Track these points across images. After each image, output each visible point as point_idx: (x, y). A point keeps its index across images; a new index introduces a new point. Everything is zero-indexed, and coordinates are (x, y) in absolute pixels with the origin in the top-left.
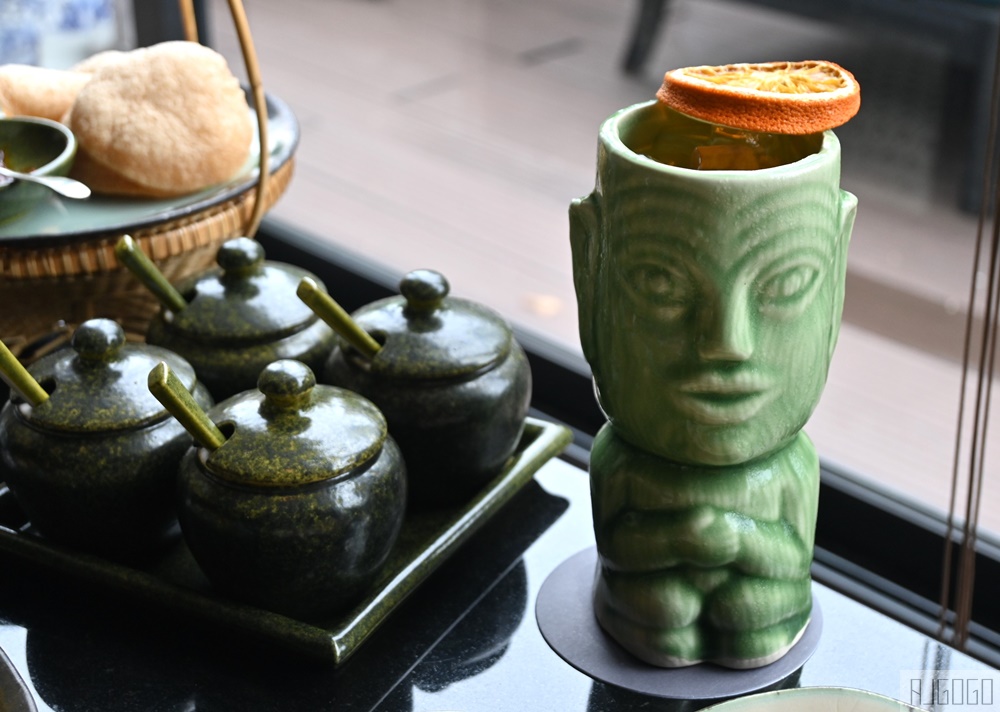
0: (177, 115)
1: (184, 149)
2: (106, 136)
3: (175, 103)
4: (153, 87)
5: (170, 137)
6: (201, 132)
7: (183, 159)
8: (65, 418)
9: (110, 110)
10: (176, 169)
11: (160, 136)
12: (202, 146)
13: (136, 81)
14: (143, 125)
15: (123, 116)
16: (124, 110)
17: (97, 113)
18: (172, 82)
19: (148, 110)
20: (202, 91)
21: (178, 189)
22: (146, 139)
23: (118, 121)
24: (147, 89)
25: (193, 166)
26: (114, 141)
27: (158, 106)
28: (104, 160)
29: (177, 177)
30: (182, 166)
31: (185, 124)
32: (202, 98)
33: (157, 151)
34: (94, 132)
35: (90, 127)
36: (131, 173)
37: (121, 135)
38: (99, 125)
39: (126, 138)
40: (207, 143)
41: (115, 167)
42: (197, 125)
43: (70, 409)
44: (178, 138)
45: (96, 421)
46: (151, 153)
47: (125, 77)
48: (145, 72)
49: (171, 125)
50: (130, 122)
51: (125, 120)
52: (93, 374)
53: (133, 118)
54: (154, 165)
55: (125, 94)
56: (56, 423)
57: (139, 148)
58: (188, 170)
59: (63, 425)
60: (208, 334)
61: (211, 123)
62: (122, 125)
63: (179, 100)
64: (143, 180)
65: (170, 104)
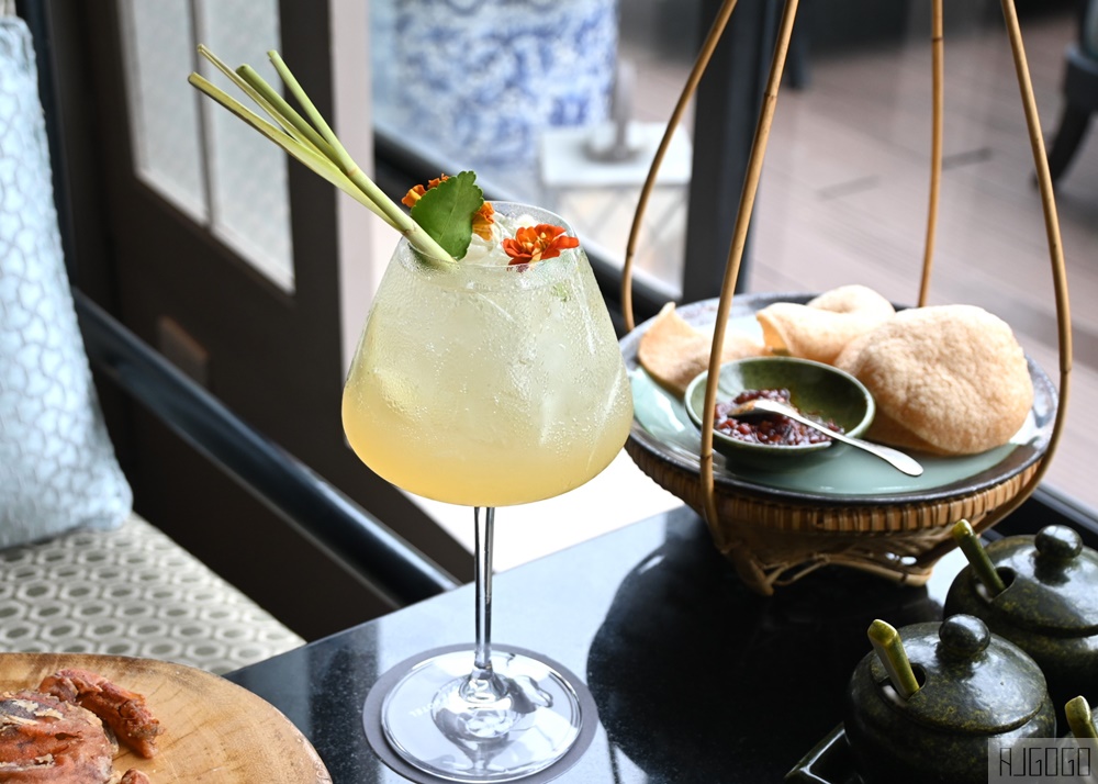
0: (970, 381)
1: (976, 415)
2: (901, 395)
3: (968, 370)
4: (947, 352)
5: (964, 404)
6: (993, 400)
7: (974, 425)
8: (942, 715)
9: (903, 368)
10: (966, 432)
11: (955, 401)
12: (992, 413)
13: (929, 342)
14: (938, 389)
15: (918, 377)
16: (920, 371)
17: (893, 372)
18: (966, 349)
19: (942, 373)
20: (995, 361)
21: (965, 451)
22: (942, 403)
23: (914, 382)
24: (941, 353)
25: (983, 432)
26: (909, 400)
27: (952, 371)
28: (898, 417)
29: (966, 442)
30: (972, 431)
31: (978, 392)
32: (994, 367)
33: (952, 415)
34: (890, 389)
35: (885, 385)
36: (924, 434)
37: (916, 397)
38: (894, 383)
39: (923, 400)
40: (996, 410)
41: (908, 426)
42: (989, 394)
43: (947, 706)
44: (971, 405)
45: (974, 723)
46: (946, 417)
47: (916, 337)
48: (938, 335)
49: (965, 391)
50: (926, 385)
51: (920, 382)
52: (960, 670)
53: (928, 379)
54: (946, 428)
55: (918, 355)
56: (934, 718)
57: (934, 411)
58: (977, 436)
59: (941, 722)
60: (1034, 622)
61: (1001, 392)
62: (918, 386)
63: (973, 367)
64: (935, 441)
65: (964, 370)
